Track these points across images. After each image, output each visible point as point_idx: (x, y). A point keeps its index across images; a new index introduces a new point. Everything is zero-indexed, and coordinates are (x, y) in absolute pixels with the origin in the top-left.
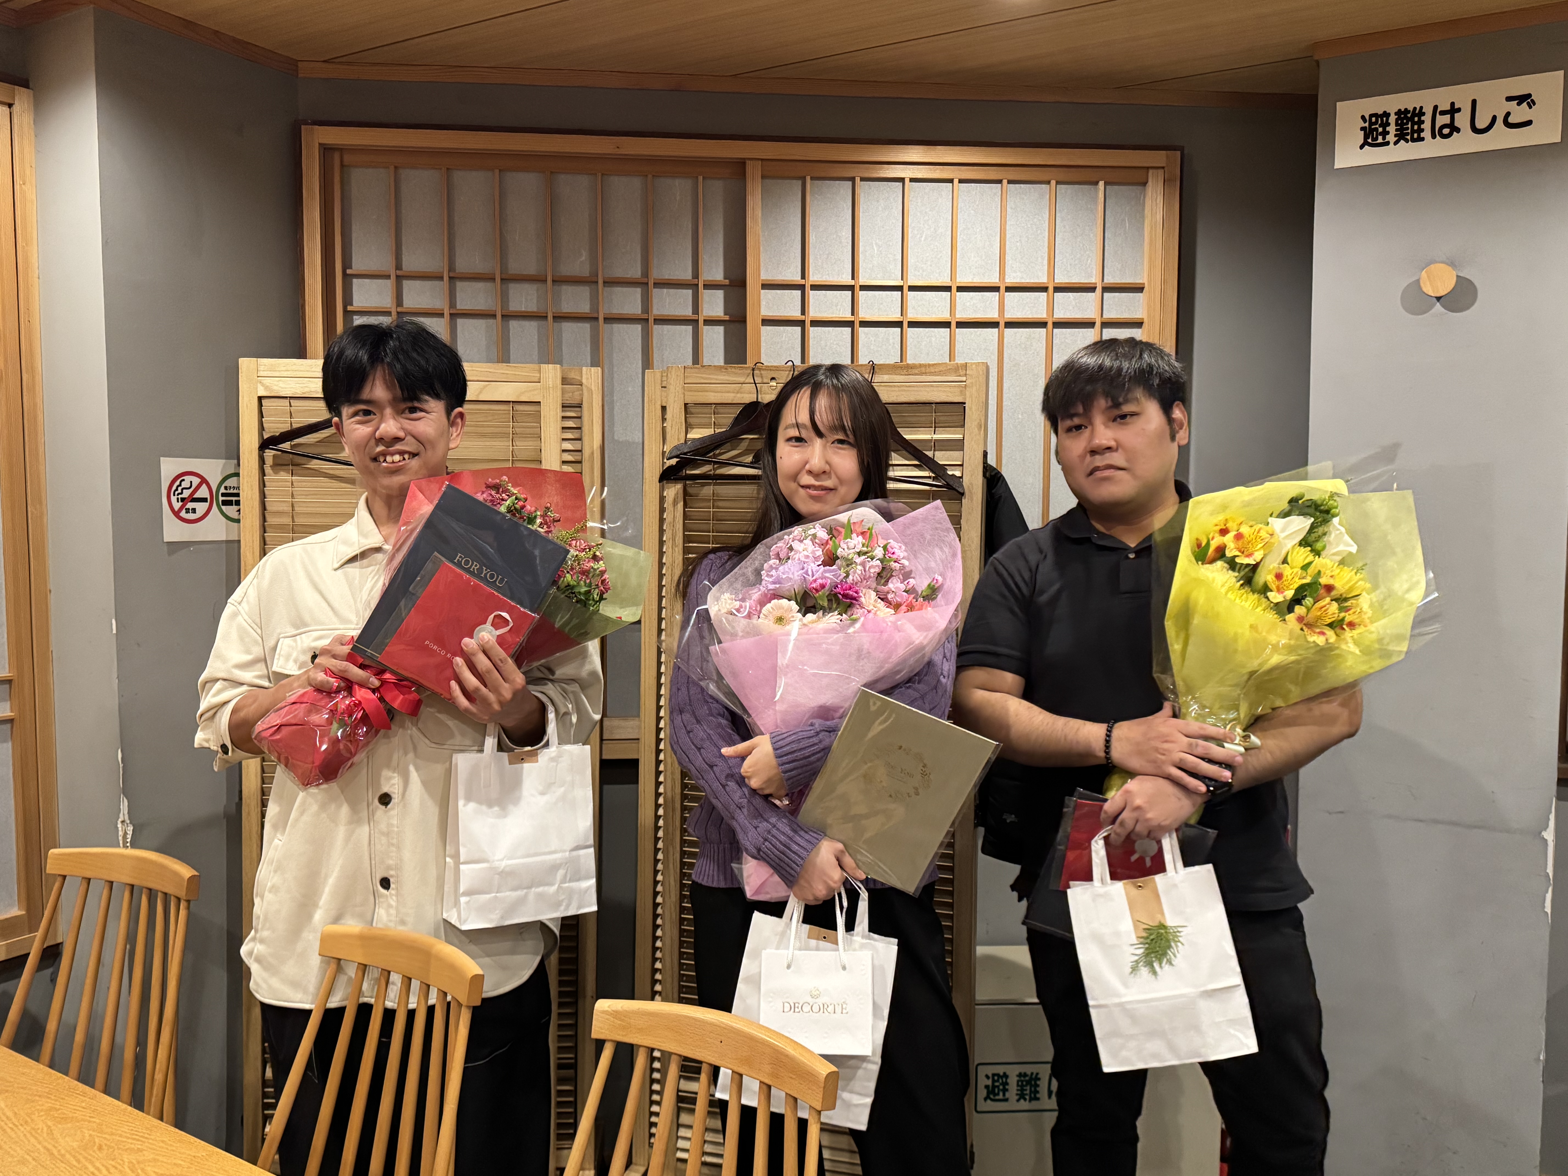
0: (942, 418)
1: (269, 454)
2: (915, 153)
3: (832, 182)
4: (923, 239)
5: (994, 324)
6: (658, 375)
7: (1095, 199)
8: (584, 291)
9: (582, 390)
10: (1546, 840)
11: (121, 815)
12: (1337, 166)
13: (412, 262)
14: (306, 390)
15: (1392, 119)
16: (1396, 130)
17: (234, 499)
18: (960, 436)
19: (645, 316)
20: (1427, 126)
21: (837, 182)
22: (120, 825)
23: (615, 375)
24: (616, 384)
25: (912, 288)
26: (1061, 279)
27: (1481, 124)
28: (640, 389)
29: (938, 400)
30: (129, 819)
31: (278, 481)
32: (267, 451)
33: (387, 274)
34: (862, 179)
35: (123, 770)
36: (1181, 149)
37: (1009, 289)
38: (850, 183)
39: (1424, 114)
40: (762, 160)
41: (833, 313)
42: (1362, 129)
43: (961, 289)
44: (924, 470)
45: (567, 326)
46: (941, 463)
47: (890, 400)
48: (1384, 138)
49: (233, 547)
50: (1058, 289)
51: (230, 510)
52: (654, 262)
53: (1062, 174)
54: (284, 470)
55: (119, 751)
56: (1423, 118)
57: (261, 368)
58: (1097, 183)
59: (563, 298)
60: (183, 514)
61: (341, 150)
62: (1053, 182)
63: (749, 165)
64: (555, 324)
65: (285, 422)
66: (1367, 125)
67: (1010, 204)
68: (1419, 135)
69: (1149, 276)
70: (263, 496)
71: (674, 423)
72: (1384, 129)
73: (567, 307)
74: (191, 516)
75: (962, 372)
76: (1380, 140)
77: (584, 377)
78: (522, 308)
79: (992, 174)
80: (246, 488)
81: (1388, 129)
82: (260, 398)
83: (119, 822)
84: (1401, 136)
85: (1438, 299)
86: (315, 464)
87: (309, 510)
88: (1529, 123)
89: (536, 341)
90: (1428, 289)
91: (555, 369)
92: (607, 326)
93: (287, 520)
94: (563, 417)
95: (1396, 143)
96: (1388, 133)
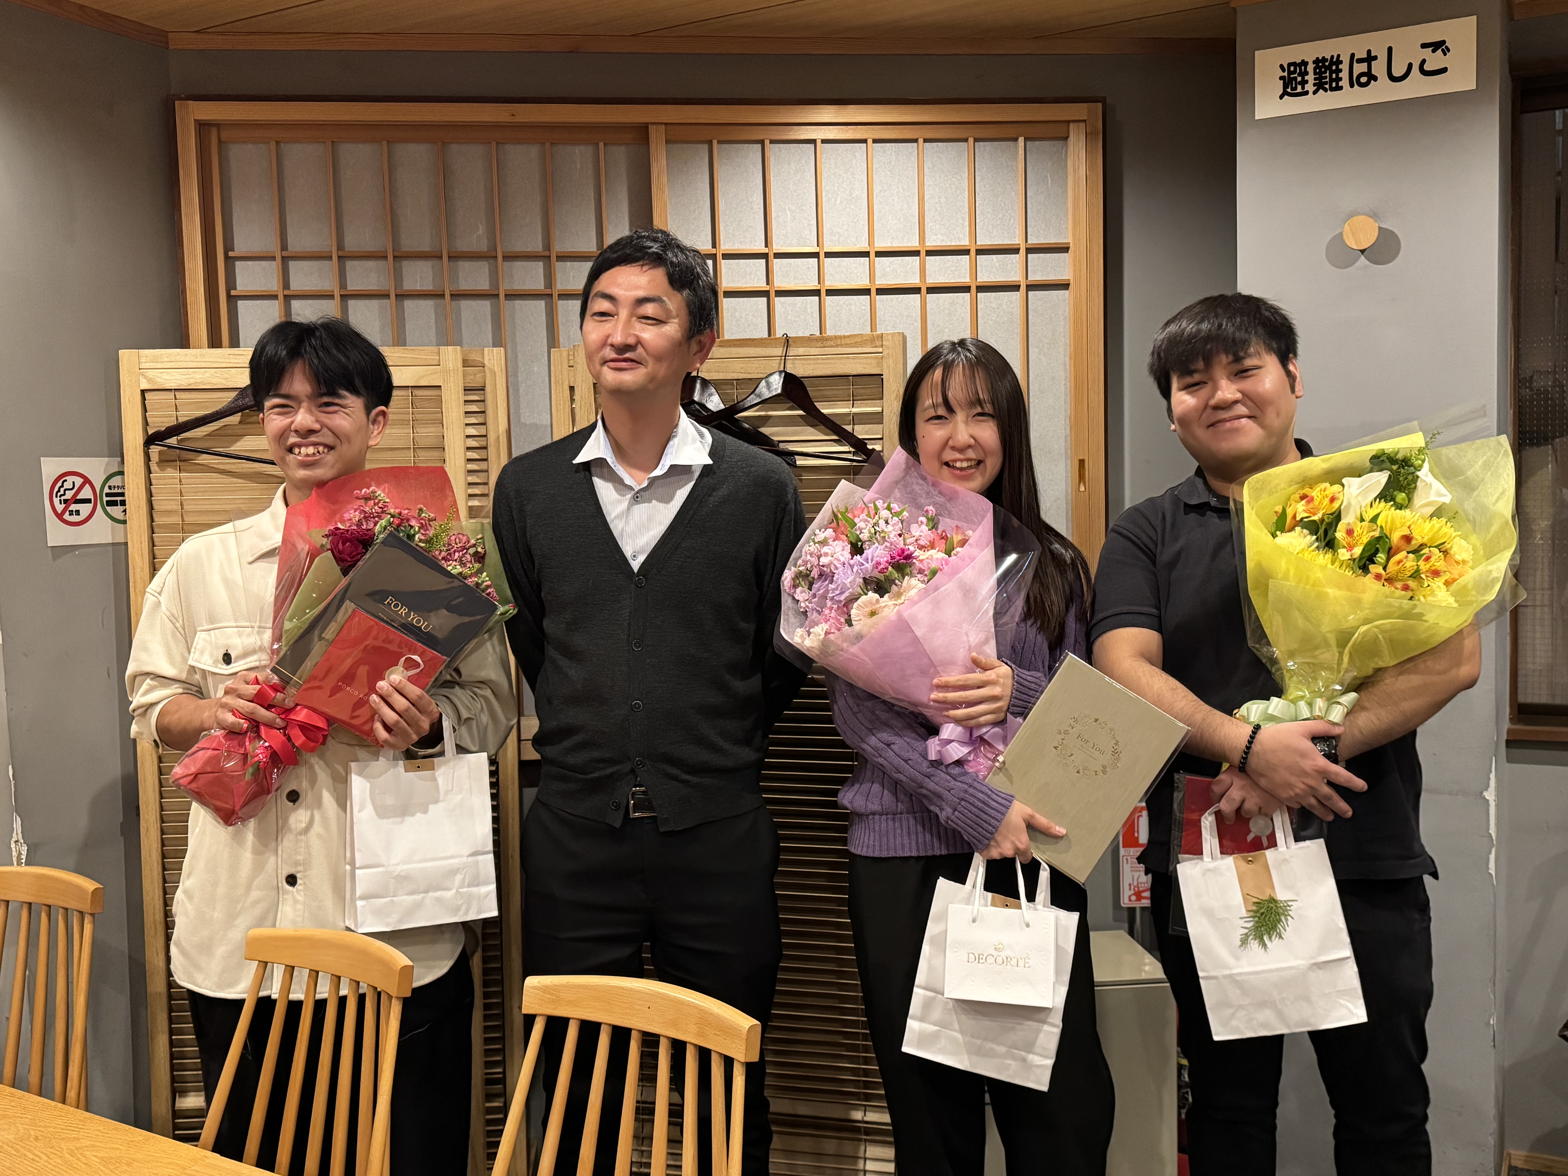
0: (858, 391)
1: (155, 450)
2: (827, 113)
3: (740, 145)
4: (838, 202)
5: (916, 290)
6: (565, 354)
7: (1015, 157)
8: (484, 267)
9: (484, 372)
10: (1488, 801)
11: (14, 835)
12: (1257, 117)
13: (298, 242)
14: (192, 381)
15: (1310, 68)
16: (1315, 79)
17: (119, 499)
18: (879, 409)
19: (548, 291)
20: (1344, 75)
21: (746, 145)
22: (13, 845)
23: (519, 355)
24: (520, 364)
25: (829, 255)
26: (984, 241)
27: (1397, 72)
28: (546, 368)
29: (855, 373)
30: (23, 838)
31: (164, 478)
32: (151, 447)
33: (272, 255)
34: (772, 142)
35: (15, 787)
36: (1103, 100)
37: (930, 253)
38: (760, 146)
39: (1341, 62)
40: (666, 124)
41: (746, 283)
42: (1281, 78)
43: (879, 254)
44: (845, 445)
45: (465, 304)
46: (860, 437)
47: (806, 374)
48: (1303, 88)
49: (120, 550)
50: (980, 252)
51: (116, 511)
52: (556, 233)
53: (980, 132)
54: (169, 466)
55: (10, 767)
56: (1340, 67)
57: (143, 360)
58: (1016, 140)
59: (460, 275)
60: (66, 516)
61: (218, 125)
62: (971, 140)
63: (652, 129)
64: (453, 303)
65: (170, 416)
66: (1286, 74)
67: (928, 165)
68: (1337, 84)
69: (1074, 236)
70: (150, 494)
71: (583, 404)
72: (1303, 78)
73: (465, 285)
74: (75, 518)
75: (878, 343)
76: (1299, 89)
77: (486, 358)
78: (419, 286)
79: (906, 133)
80: (131, 486)
81: (1306, 78)
82: (143, 392)
83: (12, 842)
84: (1320, 86)
85: (1363, 251)
86: (204, 459)
87: (200, 508)
88: (1444, 70)
89: (433, 321)
90: (1352, 243)
91: (455, 351)
92: (508, 303)
93: (177, 519)
94: (465, 401)
95: (1315, 93)
96: (1307, 82)
